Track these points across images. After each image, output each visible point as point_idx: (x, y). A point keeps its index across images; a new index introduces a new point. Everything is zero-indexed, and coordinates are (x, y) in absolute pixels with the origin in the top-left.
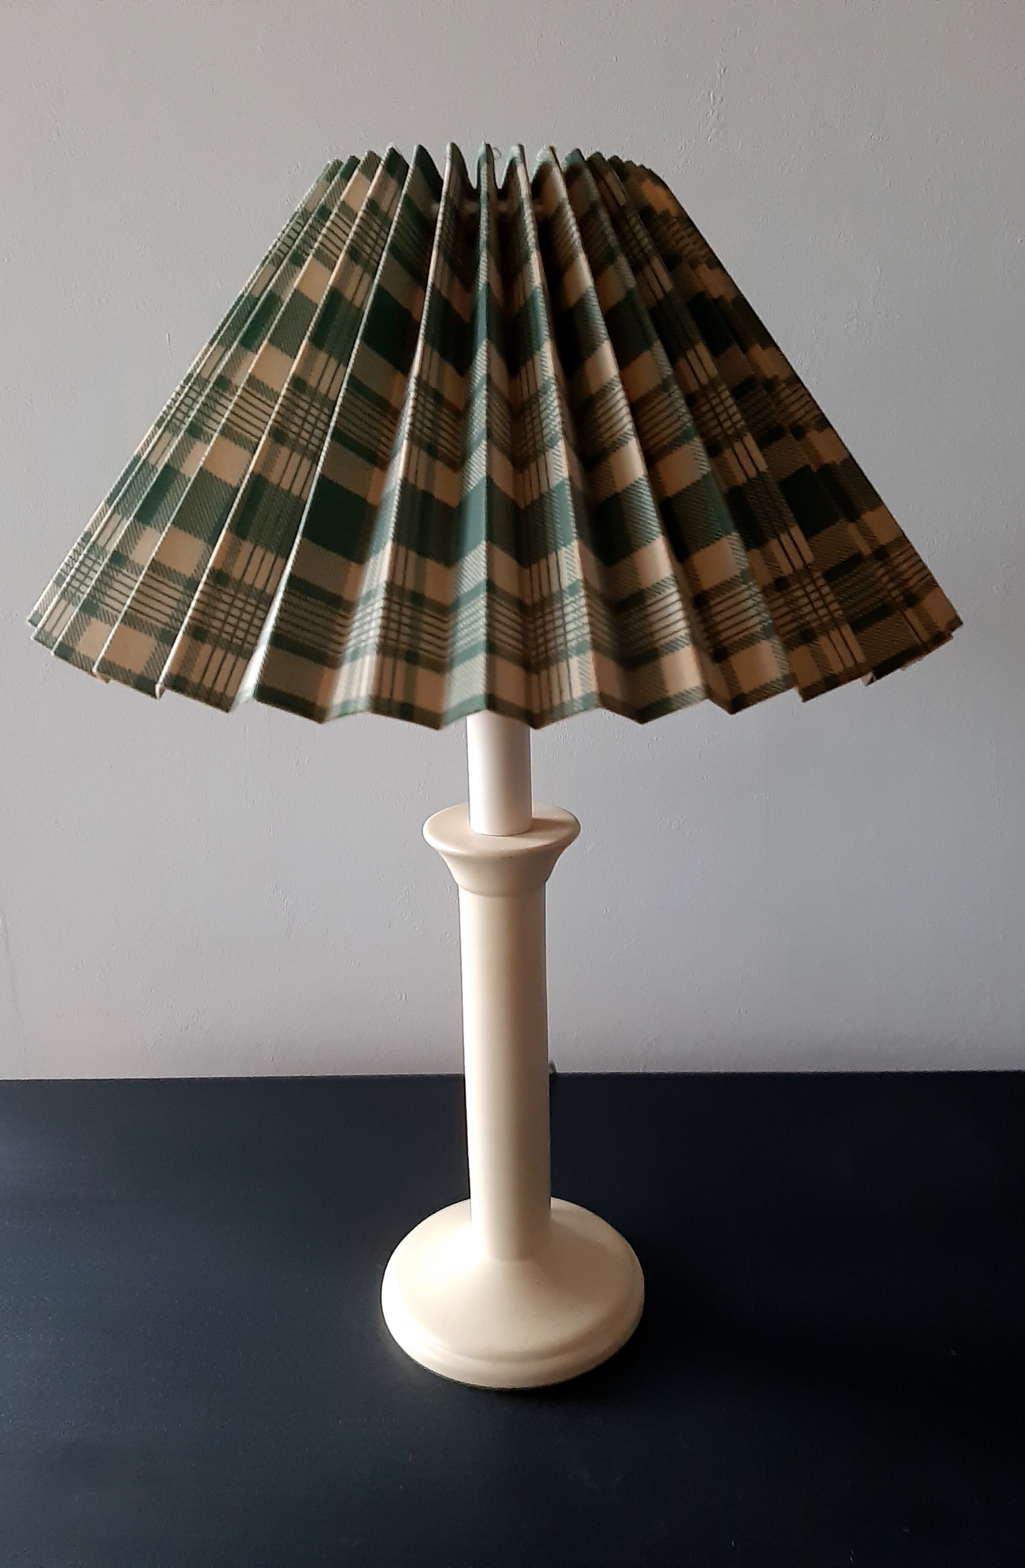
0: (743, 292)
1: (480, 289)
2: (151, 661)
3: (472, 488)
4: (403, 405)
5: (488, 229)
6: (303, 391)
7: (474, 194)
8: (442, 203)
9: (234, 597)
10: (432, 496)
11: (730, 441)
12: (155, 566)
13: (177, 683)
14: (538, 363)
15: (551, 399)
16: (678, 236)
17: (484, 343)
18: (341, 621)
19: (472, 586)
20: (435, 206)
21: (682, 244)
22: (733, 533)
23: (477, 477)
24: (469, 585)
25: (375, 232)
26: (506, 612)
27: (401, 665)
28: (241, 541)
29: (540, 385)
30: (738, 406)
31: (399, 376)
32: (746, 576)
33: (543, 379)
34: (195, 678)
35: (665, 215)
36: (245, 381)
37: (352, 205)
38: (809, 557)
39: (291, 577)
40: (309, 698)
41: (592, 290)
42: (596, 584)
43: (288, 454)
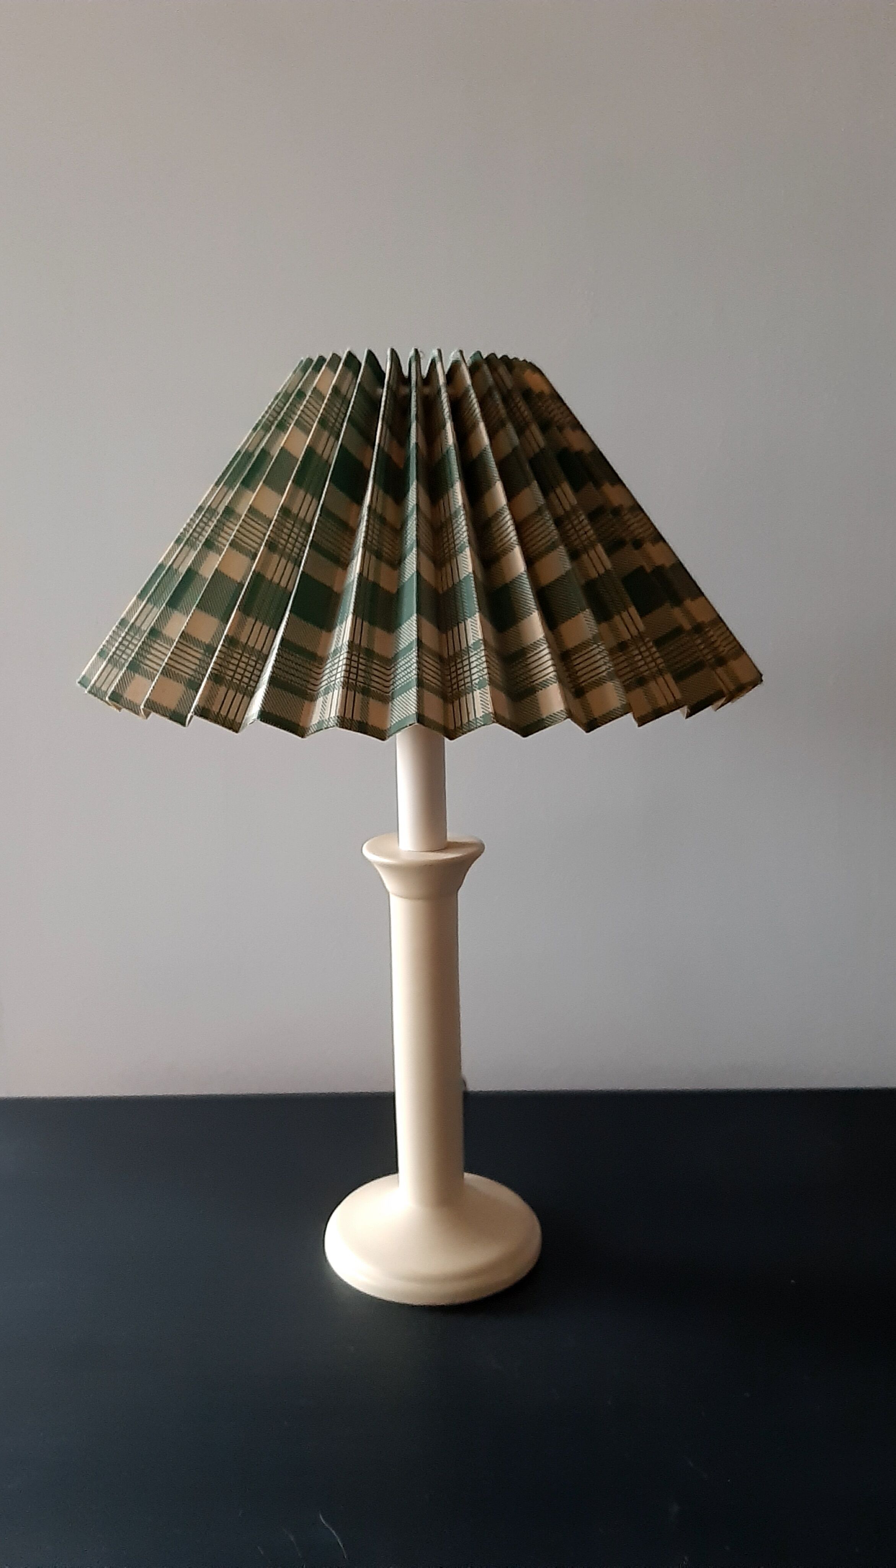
0: (599, 446)
1: (411, 447)
2: (181, 701)
3: (406, 580)
4: (358, 526)
5: (417, 406)
6: (288, 517)
7: (407, 381)
8: (385, 389)
9: (242, 655)
10: (379, 585)
11: (586, 550)
12: (184, 635)
13: (203, 713)
14: (451, 496)
15: (461, 520)
16: (550, 409)
17: (415, 483)
19: (407, 644)
20: (379, 390)
21: (552, 414)
22: (587, 610)
23: (410, 572)
24: (405, 644)
25: (337, 408)
26: (430, 662)
27: (359, 696)
28: (247, 617)
29: (453, 510)
30: (592, 526)
31: (355, 506)
32: (596, 639)
33: (455, 507)
34: (215, 709)
35: (541, 395)
36: (247, 510)
37: (321, 389)
38: (642, 627)
39: (283, 639)
40: (294, 720)
41: (489, 447)
42: (492, 642)
43: (278, 559)
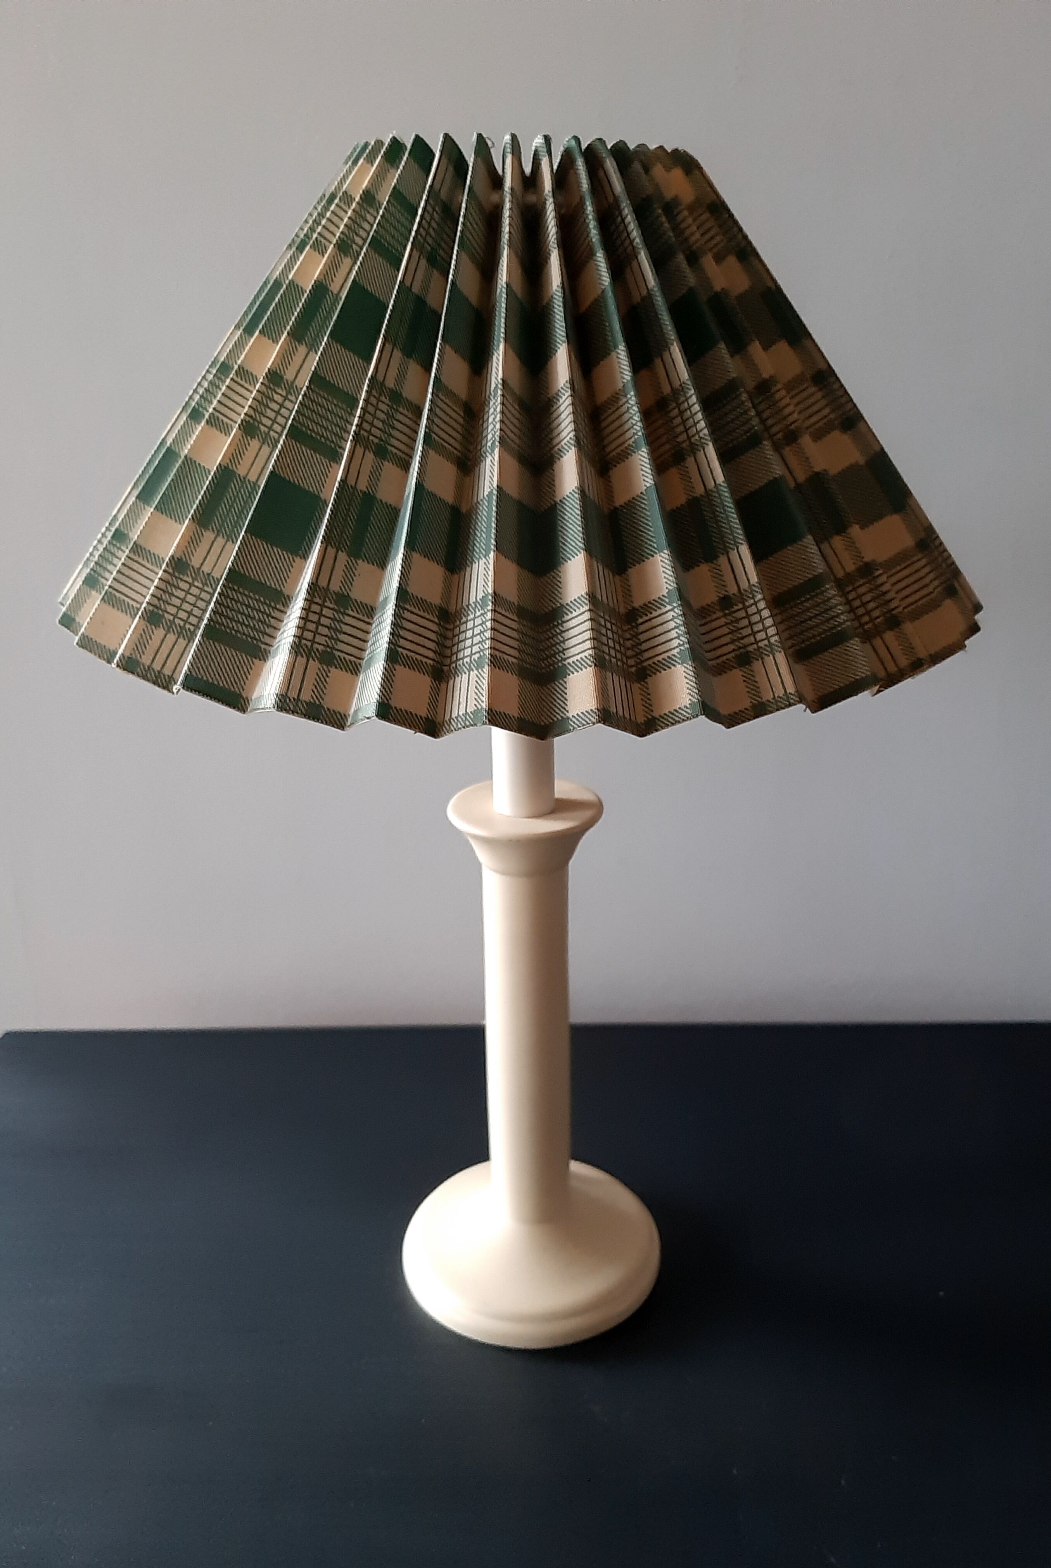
10: (374, 498)
13: (129, 665)
18: (276, 614)
22: (666, 551)
24: (387, 591)
27: (314, 665)
28: (203, 530)
34: (146, 660)
43: (258, 447)
